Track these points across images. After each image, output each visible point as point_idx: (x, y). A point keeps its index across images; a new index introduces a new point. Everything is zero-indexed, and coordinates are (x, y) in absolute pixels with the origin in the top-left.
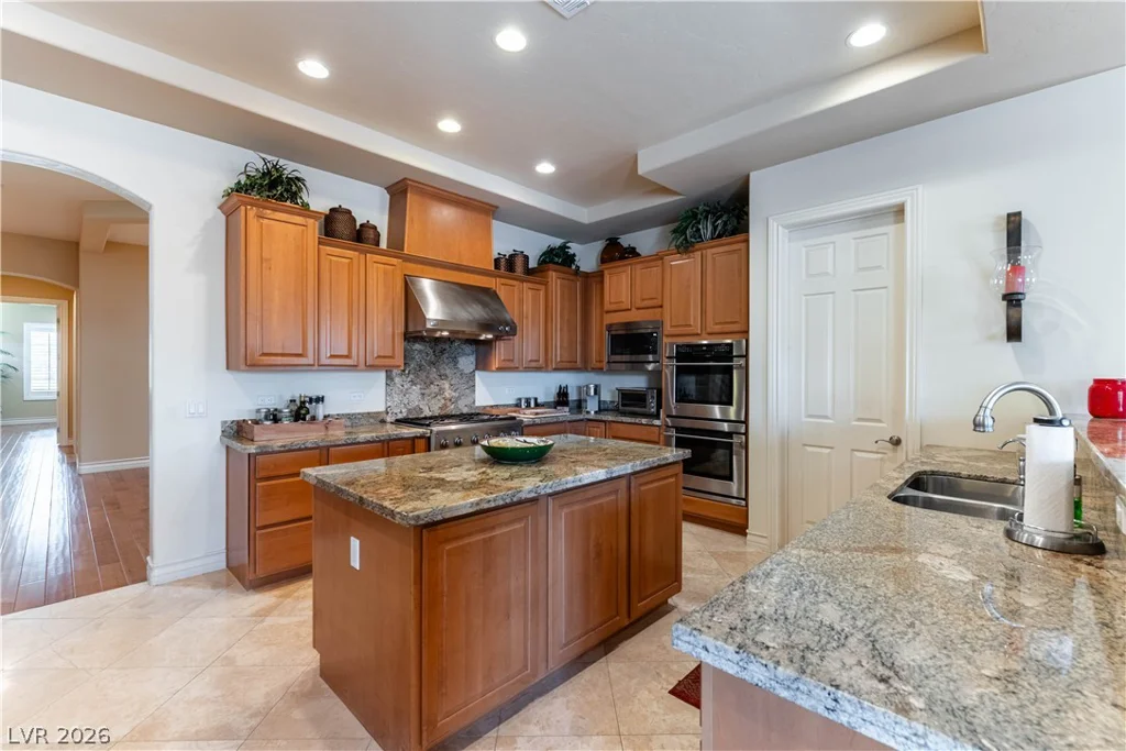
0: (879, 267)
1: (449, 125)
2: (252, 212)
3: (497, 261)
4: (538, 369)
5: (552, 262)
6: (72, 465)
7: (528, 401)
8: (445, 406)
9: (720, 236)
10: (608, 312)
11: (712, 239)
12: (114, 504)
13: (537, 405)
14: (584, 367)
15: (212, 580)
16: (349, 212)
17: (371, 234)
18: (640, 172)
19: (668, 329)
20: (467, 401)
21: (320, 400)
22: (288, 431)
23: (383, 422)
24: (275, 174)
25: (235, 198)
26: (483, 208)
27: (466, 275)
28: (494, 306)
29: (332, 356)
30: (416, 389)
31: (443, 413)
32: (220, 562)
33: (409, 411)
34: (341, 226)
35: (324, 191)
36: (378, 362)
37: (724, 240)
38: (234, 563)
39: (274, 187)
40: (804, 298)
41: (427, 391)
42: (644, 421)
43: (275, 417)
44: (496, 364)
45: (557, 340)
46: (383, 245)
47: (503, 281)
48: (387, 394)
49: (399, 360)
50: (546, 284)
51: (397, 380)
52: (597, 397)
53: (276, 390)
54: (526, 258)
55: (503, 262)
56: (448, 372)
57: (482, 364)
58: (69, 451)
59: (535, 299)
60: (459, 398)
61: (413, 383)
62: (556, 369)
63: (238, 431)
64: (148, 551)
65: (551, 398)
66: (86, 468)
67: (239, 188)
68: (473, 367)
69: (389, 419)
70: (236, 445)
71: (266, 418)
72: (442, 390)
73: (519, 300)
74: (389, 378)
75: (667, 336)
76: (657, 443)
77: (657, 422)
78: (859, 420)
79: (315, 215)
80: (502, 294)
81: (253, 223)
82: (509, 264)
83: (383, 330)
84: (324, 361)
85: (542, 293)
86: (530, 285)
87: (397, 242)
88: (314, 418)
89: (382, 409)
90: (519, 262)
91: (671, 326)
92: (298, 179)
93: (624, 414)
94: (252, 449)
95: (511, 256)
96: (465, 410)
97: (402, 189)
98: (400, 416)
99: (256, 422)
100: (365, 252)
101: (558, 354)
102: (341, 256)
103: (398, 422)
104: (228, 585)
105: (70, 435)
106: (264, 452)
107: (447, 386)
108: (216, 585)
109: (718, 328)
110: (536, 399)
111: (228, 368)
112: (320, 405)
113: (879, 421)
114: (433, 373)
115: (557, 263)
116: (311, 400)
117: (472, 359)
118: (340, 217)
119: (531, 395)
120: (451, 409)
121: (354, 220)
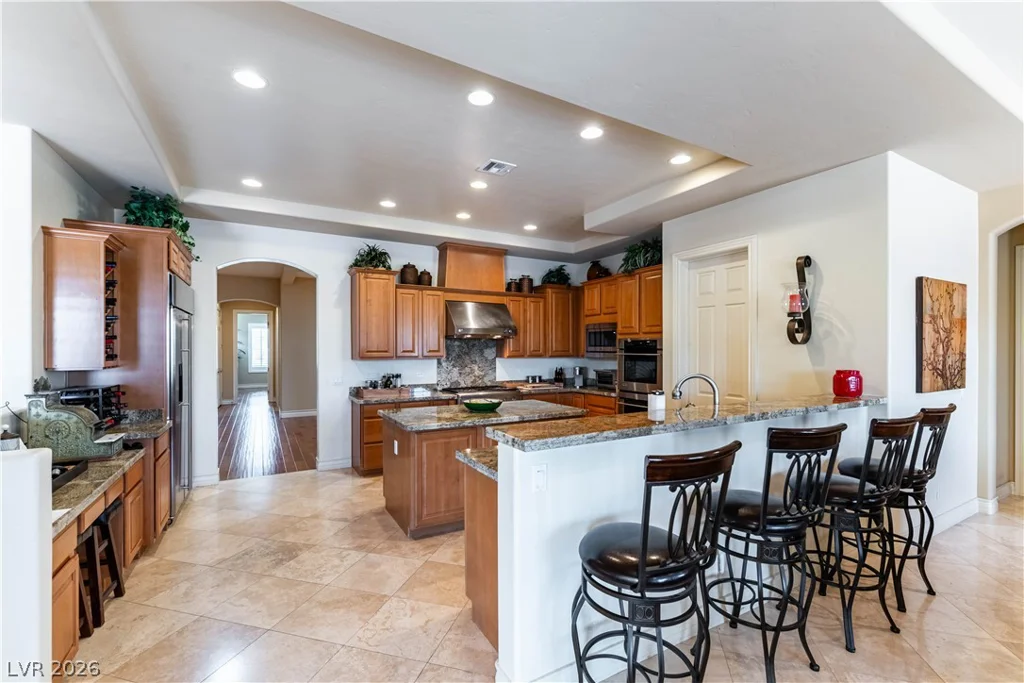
0: (740, 289)
1: (463, 216)
2: (363, 275)
3: (509, 285)
4: (540, 356)
5: (549, 282)
6: (277, 413)
7: (534, 379)
8: (474, 381)
9: (648, 265)
10: (587, 316)
11: (645, 266)
12: (299, 434)
13: (541, 381)
14: (576, 354)
15: (344, 471)
16: (414, 266)
17: (426, 277)
18: (586, 228)
19: (619, 329)
20: (491, 377)
21: (398, 376)
22: (380, 393)
23: (435, 390)
24: (373, 253)
25: (354, 270)
26: (500, 253)
27: (485, 297)
28: (504, 316)
29: (404, 351)
30: (456, 370)
31: (474, 385)
32: (348, 463)
33: (452, 384)
34: (410, 277)
35: (400, 256)
36: (431, 354)
37: (652, 268)
38: (355, 465)
39: (372, 260)
40: (698, 310)
41: (463, 371)
42: (606, 394)
43: (374, 385)
44: (507, 354)
45: (553, 336)
46: (435, 283)
47: (511, 298)
48: (439, 373)
49: (443, 352)
50: (545, 298)
51: (444, 364)
52: (582, 376)
53: (376, 371)
54: (531, 281)
55: (513, 286)
56: (477, 359)
57: (500, 354)
58: (274, 405)
59: (536, 309)
60: (484, 376)
61: (454, 366)
62: (551, 357)
63: (357, 393)
64: (316, 454)
65: (553, 377)
66: (284, 415)
67: (356, 264)
68: (494, 355)
69: (439, 388)
70: (356, 400)
71: (371, 386)
72: (472, 371)
73: (524, 311)
74: (439, 363)
75: (621, 334)
76: (614, 409)
77: (613, 395)
78: (730, 395)
79: (394, 273)
80: (511, 308)
81: (363, 282)
82: (518, 287)
83: (433, 336)
84: (399, 354)
85: (541, 304)
86: (532, 299)
87: (442, 281)
88: (395, 387)
89: (435, 382)
90: (526, 283)
91: (623, 328)
92: (385, 253)
93: (600, 389)
94: (362, 402)
95: (520, 280)
96: (489, 384)
97: (444, 247)
98: (446, 387)
99: (365, 388)
100: (422, 290)
101: (553, 344)
102: (409, 294)
103: (444, 390)
104: (352, 474)
105: (274, 395)
106: (367, 404)
107: (476, 368)
108: (346, 473)
109: (648, 329)
110: (540, 377)
111: (352, 358)
112: (399, 379)
113: (741, 396)
114: (467, 361)
115: (553, 283)
116: (393, 377)
117: (494, 350)
118: (408, 270)
119: (536, 373)
120: (479, 383)
121: (417, 271)
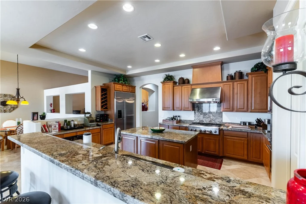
4: (244, 111)
13: (249, 125)
17: (187, 81)
20: (220, 120)
21: (179, 116)
27: (211, 85)
31: (210, 123)
33: (200, 121)
35: (179, 75)
36: (185, 109)
41: (205, 116)
47: (225, 83)
48: (195, 116)
49: (190, 109)
50: (248, 81)
55: (229, 77)
60: (216, 119)
61: (201, 114)
74: (195, 113)
79: (172, 82)
80: (224, 88)
83: (186, 102)
84: (175, 109)
90: (238, 74)
95: (235, 74)
96: (218, 123)
98: (197, 122)
102: (178, 88)
107: (211, 115)
110: (249, 122)
118: (181, 79)
